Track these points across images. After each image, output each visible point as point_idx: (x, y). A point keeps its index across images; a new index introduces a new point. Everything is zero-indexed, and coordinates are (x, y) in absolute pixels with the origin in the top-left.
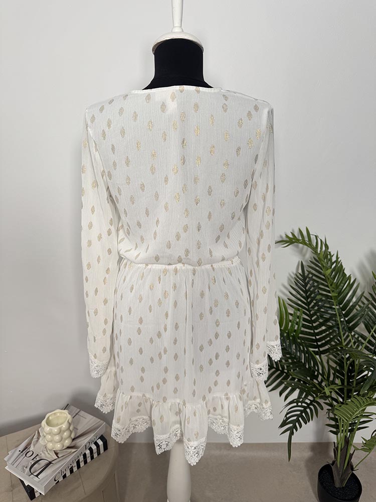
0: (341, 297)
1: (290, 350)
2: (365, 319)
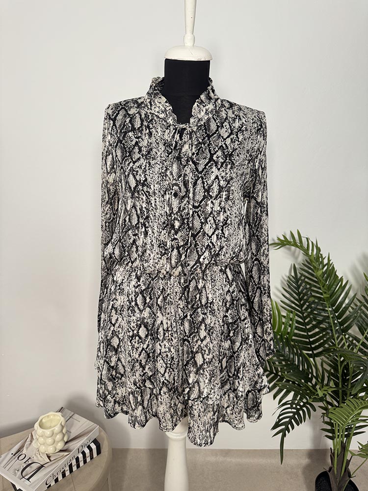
0: (333, 298)
1: (283, 352)
2: (358, 321)
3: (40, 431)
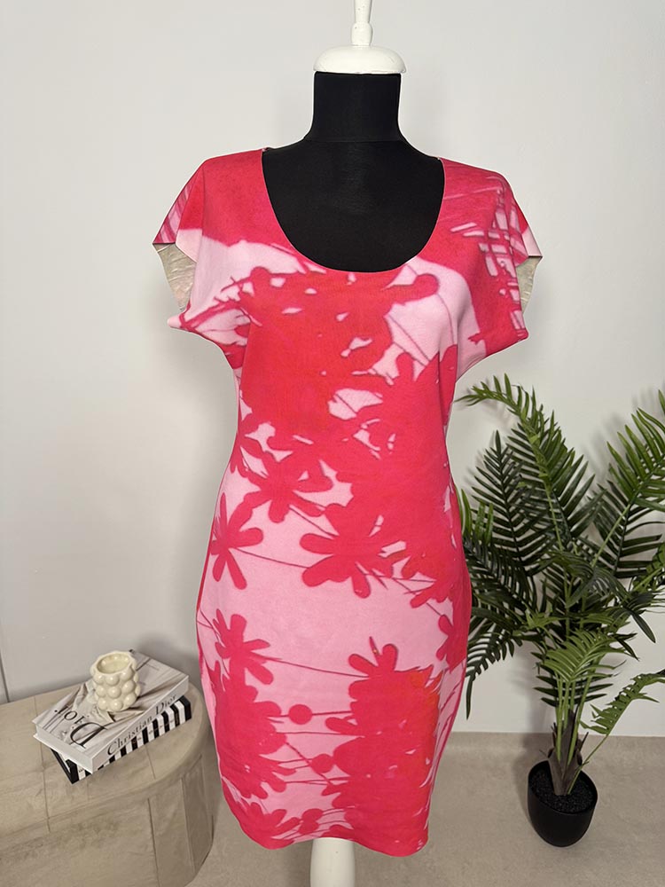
2: (598, 518)
3: (99, 676)
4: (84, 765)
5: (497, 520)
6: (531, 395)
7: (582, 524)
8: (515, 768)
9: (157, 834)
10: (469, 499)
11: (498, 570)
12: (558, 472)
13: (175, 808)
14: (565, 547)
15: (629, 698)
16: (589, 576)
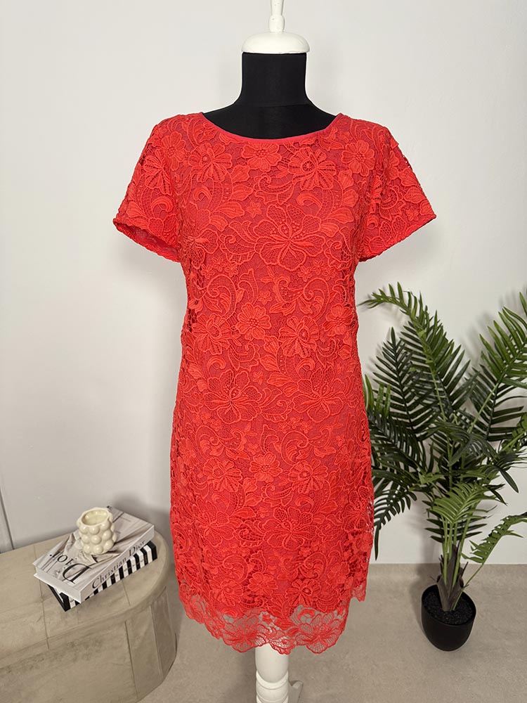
0: (440, 366)
3: (83, 527)
4: (74, 597)
5: (394, 398)
6: (418, 298)
7: (461, 400)
8: (412, 592)
9: (133, 648)
10: (371, 382)
11: (395, 437)
12: (441, 359)
13: (146, 627)
14: (448, 417)
15: (500, 535)
16: (466, 441)
